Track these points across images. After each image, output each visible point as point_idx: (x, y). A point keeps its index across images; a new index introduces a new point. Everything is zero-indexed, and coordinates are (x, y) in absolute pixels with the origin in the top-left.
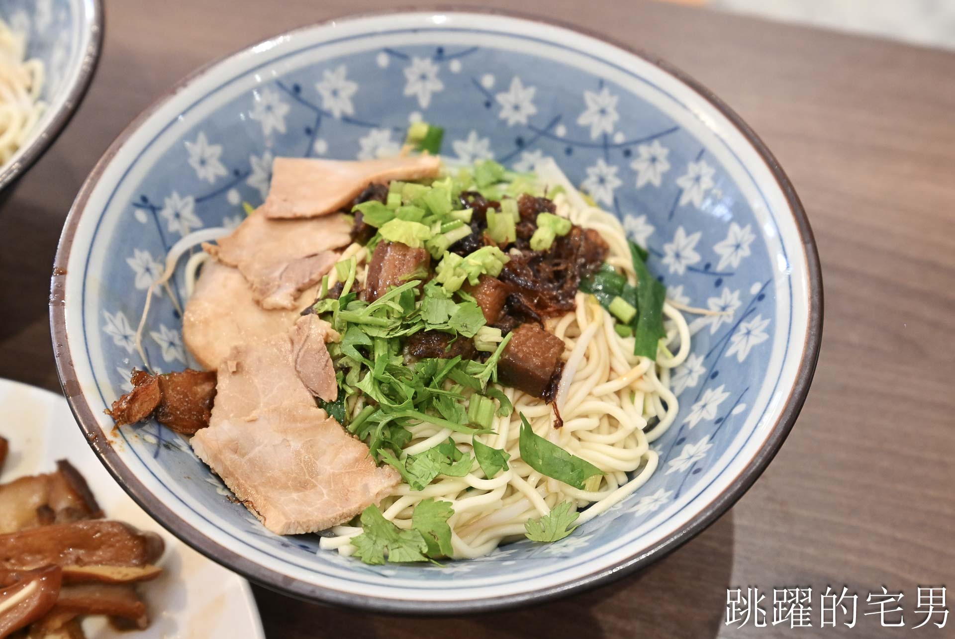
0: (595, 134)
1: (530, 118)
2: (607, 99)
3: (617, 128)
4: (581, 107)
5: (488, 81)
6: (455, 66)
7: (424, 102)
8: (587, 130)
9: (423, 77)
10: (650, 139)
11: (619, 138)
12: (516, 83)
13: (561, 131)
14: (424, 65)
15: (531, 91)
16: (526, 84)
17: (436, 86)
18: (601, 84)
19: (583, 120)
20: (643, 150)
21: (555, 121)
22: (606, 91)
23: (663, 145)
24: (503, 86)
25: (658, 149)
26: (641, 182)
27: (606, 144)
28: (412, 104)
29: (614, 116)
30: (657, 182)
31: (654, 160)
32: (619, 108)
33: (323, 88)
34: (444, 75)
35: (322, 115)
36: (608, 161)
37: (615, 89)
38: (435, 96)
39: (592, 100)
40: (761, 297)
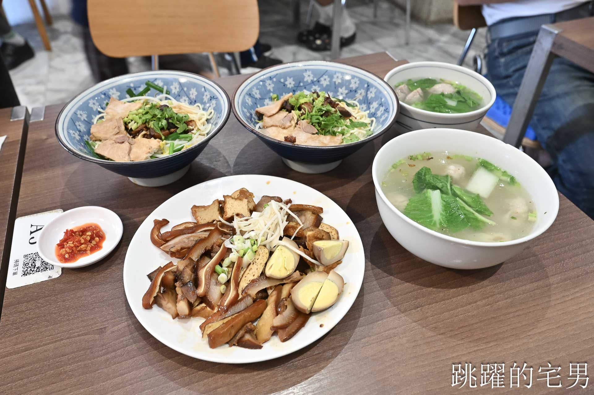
0: (309, 81)
1: (294, 85)
2: (309, 73)
3: (314, 77)
4: (304, 77)
5: (282, 80)
6: (275, 80)
7: (272, 90)
8: (307, 81)
9: (270, 85)
10: (322, 76)
11: (315, 79)
12: (288, 78)
13: (302, 84)
14: (268, 82)
15: (292, 79)
16: (290, 78)
17: (273, 85)
18: (306, 70)
19: (305, 80)
20: (322, 79)
21: (300, 82)
22: (308, 71)
23: (326, 75)
24: (286, 80)
25: (325, 77)
26: (324, 86)
27: (313, 82)
28: (269, 91)
29: (312, 76)
30: (328, 83)
31: (325, 80)
32: (312, 73)
33: (254, 93)
34: (273, 82)
35: (256, 99)
36: (315, 85)
37: (309, 70)
38: (273, 88)
39: (305, 75)
40: (368, 86)
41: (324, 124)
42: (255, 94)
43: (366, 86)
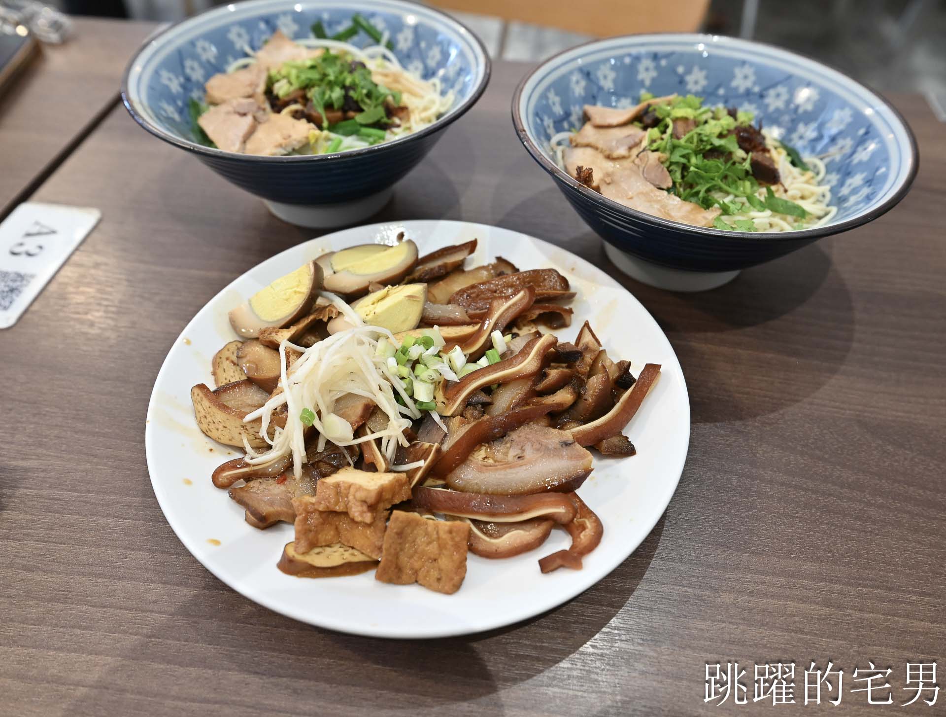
0: (742, 90)
1: (704, 87)
2: (748, 70)
3: (755, 83)
4: (733, 77)
5: (681, 70)
6: (663, 63)
7: (648, 83)
8: (736, 88)
9: (647, 69)
10: (774, 86)
11: (756, 89)
12: (696, 70)
13: (721, 92)
14: (647, 63)
15: (704, 73)
16: (701, 68)
17: (653, 74)
18: (743, 63)
19: (734, 84)
20: (772, 92)
21: (718, 86)
22: (746, 66)
23: (783, 87)
24: (689, 71)
25: (781, 89)
26: (771, 108)
27: (748, 94)
28: (642, 84)
29: (752, 78)
30: (781, 106)
31: (779, 95)
32: (756, 74)
33: (600, 74)
34: (658, 68)
35: (601, 88)
36: (750, 102)
37: (752, 64)
38: (654, 80)
39: (739, 72)
40: (867, 133)
41: (696, 172)
42: (601, 78)
43: (862, 131)
